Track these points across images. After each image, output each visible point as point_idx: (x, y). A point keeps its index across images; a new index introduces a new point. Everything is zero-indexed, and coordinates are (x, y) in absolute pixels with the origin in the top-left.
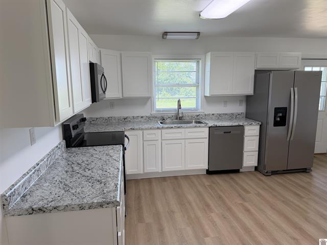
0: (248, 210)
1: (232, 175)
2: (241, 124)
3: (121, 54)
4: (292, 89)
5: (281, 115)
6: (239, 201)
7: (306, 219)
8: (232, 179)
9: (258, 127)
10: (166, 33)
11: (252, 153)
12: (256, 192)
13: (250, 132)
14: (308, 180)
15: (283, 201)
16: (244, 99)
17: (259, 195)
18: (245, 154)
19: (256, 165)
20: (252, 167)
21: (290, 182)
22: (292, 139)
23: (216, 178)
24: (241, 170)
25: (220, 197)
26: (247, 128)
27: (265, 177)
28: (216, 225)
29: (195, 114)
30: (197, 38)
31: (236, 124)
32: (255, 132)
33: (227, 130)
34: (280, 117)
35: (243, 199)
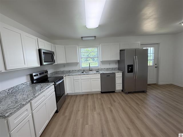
0: (111, 111)
1: (111, 94)
2: (114, 72)
3: (65, 47)
4: (135, 57)
5: (130, 68)
6: (109, 106)
7: (137, 117)
8: (111, 95)
9: (122, 73)
10: (82, 37)
11: (120, 84)
12: (119, 102)
13: (118, 75)
14: (144, 96)
15: (129, 107)
16: (117, 62)
17: (119, 103)
18: (117, 85)
19: (122, 89)
20: (121, 90)
21: (136, 97)
22: (136, 78)
23: (104, 95)
24: (115, 91)
25: (102, 104)
26: (117, 74)
27: (125, 94)
28: (94, 118)
29: (97, 69)
30: (95, 39)
31: (112, 72)
32: (120, 75)
33: (108, 75)
34: (130, 69)
35: (112, 105)
